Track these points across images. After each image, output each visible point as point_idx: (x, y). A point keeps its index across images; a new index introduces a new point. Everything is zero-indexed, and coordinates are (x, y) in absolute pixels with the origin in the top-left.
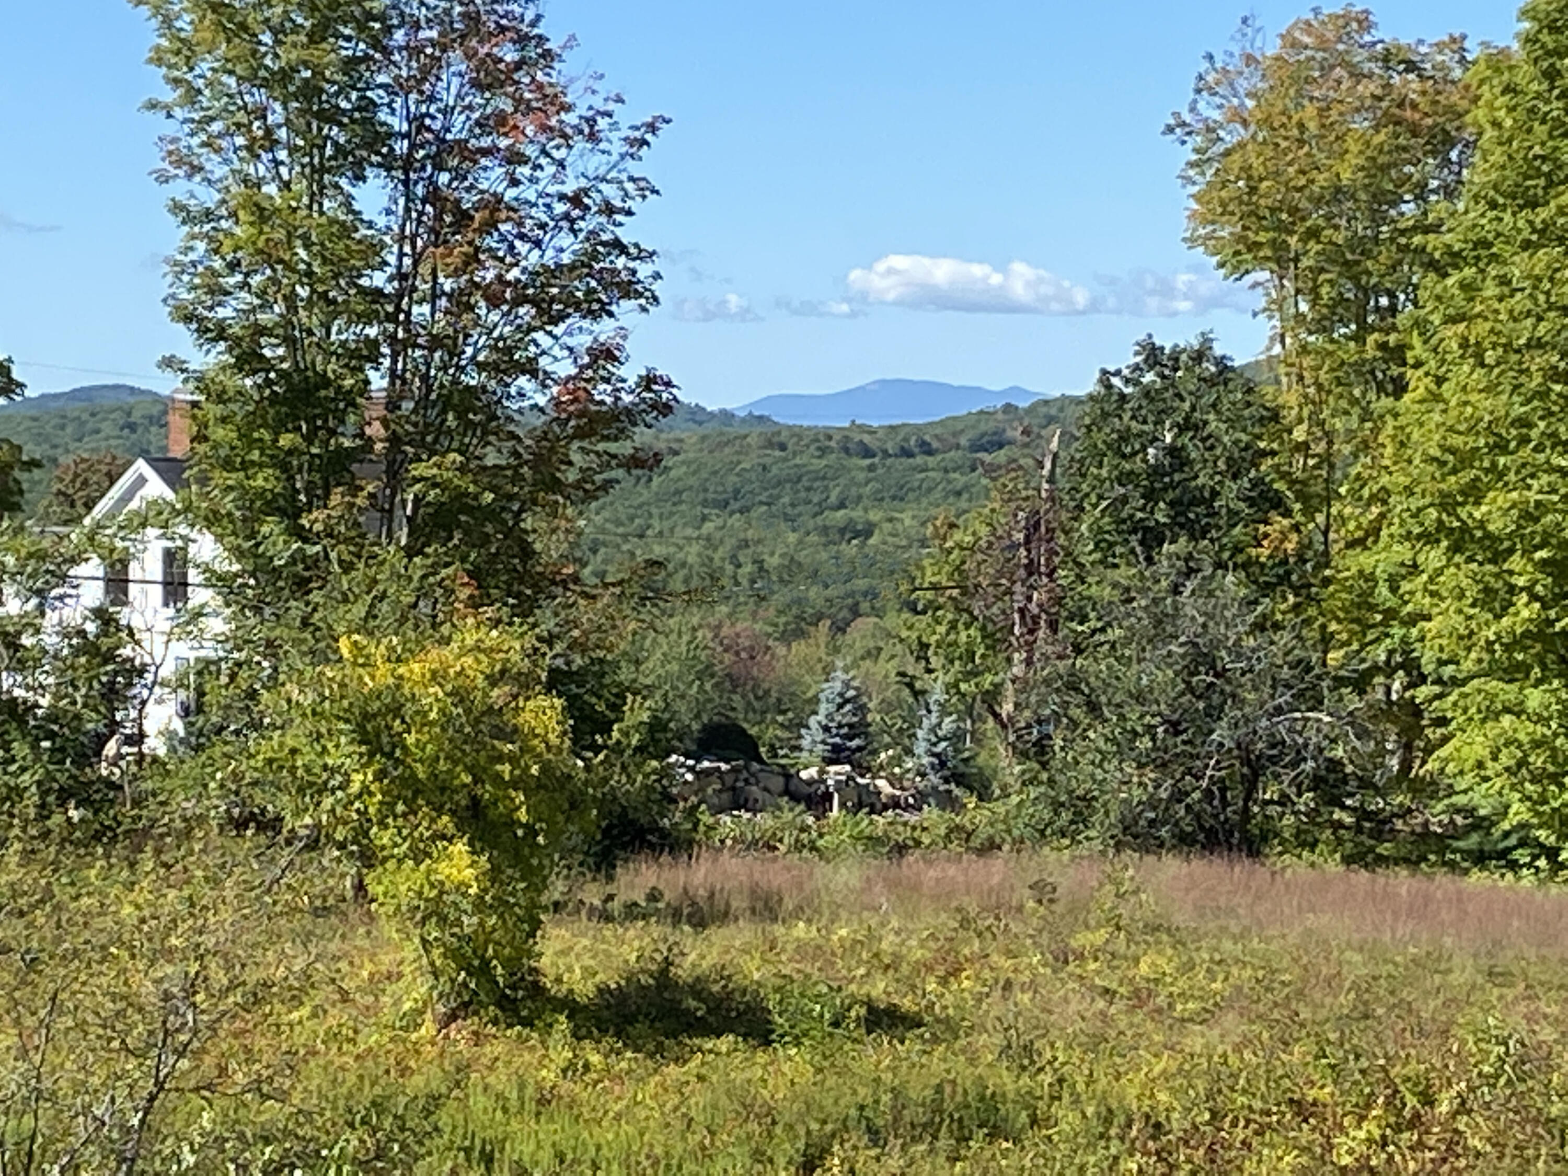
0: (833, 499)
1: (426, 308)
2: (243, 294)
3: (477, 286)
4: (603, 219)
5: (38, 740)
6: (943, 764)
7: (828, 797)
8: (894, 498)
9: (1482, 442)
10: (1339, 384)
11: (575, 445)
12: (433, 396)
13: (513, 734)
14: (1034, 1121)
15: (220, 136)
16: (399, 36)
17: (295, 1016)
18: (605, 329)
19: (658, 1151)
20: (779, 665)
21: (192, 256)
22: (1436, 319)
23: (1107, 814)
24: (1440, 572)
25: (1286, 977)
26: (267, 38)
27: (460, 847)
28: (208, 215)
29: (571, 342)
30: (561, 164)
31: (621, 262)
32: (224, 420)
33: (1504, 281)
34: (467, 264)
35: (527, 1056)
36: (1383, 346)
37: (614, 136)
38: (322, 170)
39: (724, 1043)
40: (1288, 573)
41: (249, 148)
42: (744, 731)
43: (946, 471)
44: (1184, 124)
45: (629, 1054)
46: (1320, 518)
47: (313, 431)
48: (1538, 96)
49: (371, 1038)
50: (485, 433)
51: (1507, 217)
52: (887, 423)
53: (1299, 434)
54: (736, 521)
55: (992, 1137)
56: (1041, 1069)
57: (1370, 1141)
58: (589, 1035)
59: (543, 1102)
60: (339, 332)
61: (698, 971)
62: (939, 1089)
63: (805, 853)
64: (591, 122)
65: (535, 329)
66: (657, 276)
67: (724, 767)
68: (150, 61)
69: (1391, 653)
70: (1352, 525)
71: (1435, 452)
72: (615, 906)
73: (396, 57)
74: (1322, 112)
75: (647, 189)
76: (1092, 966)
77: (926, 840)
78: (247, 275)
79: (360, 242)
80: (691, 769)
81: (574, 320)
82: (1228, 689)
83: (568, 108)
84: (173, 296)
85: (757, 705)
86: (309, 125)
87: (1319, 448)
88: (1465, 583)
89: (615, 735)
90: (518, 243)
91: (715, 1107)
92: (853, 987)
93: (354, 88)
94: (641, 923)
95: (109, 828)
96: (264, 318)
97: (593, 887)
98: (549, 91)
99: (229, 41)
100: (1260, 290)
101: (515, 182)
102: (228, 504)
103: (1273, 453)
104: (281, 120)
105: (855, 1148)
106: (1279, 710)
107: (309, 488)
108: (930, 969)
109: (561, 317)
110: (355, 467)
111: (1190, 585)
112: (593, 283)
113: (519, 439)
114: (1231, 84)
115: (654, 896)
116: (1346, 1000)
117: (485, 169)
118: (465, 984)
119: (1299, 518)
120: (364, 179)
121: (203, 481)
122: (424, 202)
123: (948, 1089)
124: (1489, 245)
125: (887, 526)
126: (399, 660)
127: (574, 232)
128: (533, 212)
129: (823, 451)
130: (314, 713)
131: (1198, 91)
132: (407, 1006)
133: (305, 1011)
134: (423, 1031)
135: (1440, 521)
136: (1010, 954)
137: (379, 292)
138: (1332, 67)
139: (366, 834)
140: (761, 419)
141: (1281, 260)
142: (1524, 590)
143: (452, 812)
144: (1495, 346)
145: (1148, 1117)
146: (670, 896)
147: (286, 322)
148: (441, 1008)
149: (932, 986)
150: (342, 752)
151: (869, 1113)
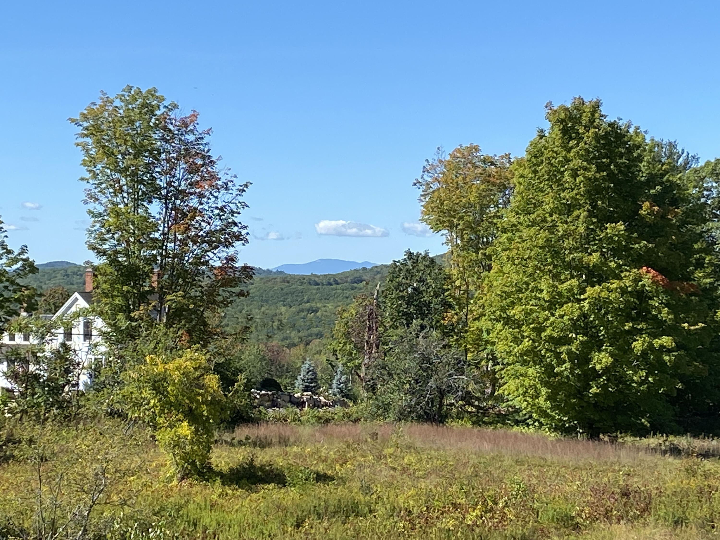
0: (306, 298)
1: (172, 245)
2: (112, 240)
3: (189, 237)
4: (230, 215)
5: (44, 387)
6: (342, 391)
7: (304, 403)
8: (325, 299)
9: (514, 289)
10: (470, 267)
11: (221, 289)
12: (174, 273)
13: (202, 387)
14: (371, 512)
15: (104, 189)
16: (163, 156)
18: (231, 251)
19: (250, 521)
20: (287, 356)
21: (95, 228)
22: (499, 249)
23: (394, 410)
24: (501, 331)
25: (452, 463)
26: (120, 156)
27: (185, 424)
28: (100, 215)
29: (219, 255)
30: (216, 197)
31: (236, 229)
32: (105, 282)
33: (521, 237)
34: (186, 230)
35: (207, 491)
36: (485, 254)
37: (234, 188)
38: (138, 199)
39: (271, 486)
40: (454, 329)
41: (114, 193)
42: (276, 381)
43: (343, 290)
44: (419, 182)
45: (240, 490)
46: (465, 310)
47: (135, 285)
48: (531, 178)
49: (156, 486)
50: (192, 285)
51: (522, 217)
52: (322, 274)
53: (458, 283)
54: (272, 307)
55: (357, 516)
56: (372, 494)
57: (477, 516)
58: (227, 484)
59: (212, 506)
60: (144, 252)
61: (262, 463)
62: (340, 500)
63: (297, 422)
64: (227, 184)
65: (208, 251)
66: (248, 234)
67: (269, 393)
68: (81, 164)
69: (488, 355)
70: (475, 313)
71: (499, 293)
72: (235, 441)
73: (162, 163)
74: (464, 179)
75: (245, 205)
76: (389, 460)
77: (336, 417)
78: (113, 234)
79: (150, 223)
80: (259, 394)
81: (221, 248)
82: (434, 368)
83: (219, 179)
84: (89, 241)
85: (280, 370)
86: (134, 185)
87: (463, 288)
88: (508, 335)
89: (236, 386)
90: (202, 223)
91: (268, 507)
92: (312, 468)
93: (148, 173)
94: (243, 447)
95: (68, 416)
96: (118, 248)
97: (227, 434)
98: (213, 174)
99: (107, 158)
100: (444, 236)
101: (201, 204)
102: (106, 308)
103: (449, 289)
104: (125, 183)
105: (313, 520)
106: (450, 375)
107: (134, 303)
108: (337, 462)
109: (216, 247)
110: (149, 297)
111: (422, 334)
112: (227, 236)
113: (203, 287)
114: (435, 169)
115: (247, 438)
116: (470, 471)
117: (191, 199)
118: (187, 467)
119: (458, 311)
120: (152, 202)
121: (99, 301)
122: (172, 210)
123: (342, 500)
124: (516, 226)
125: (323, 309)
126: (166, 363)
127: (221, 219)
128: (208, 213)
129: (302, 283)
130: (138, 380)
131: (424, 172)
132: (168, 475)
133: (135, 477)
134: (173, 483)
135: (500, 315)
136: (363, 456)
137: (157, 239)
138: (467, 164)
139: (155, 420)
140: (281, 272)
141: (451, 227)
142: (527, 337)
143: (183, 412)
144: (518, 258)
145: (406, 509)
146: (253, 438)
147: (126, 250)
148: (179, 475)
149: (338, 467)
150: (147, 393)
151: (317, 509)
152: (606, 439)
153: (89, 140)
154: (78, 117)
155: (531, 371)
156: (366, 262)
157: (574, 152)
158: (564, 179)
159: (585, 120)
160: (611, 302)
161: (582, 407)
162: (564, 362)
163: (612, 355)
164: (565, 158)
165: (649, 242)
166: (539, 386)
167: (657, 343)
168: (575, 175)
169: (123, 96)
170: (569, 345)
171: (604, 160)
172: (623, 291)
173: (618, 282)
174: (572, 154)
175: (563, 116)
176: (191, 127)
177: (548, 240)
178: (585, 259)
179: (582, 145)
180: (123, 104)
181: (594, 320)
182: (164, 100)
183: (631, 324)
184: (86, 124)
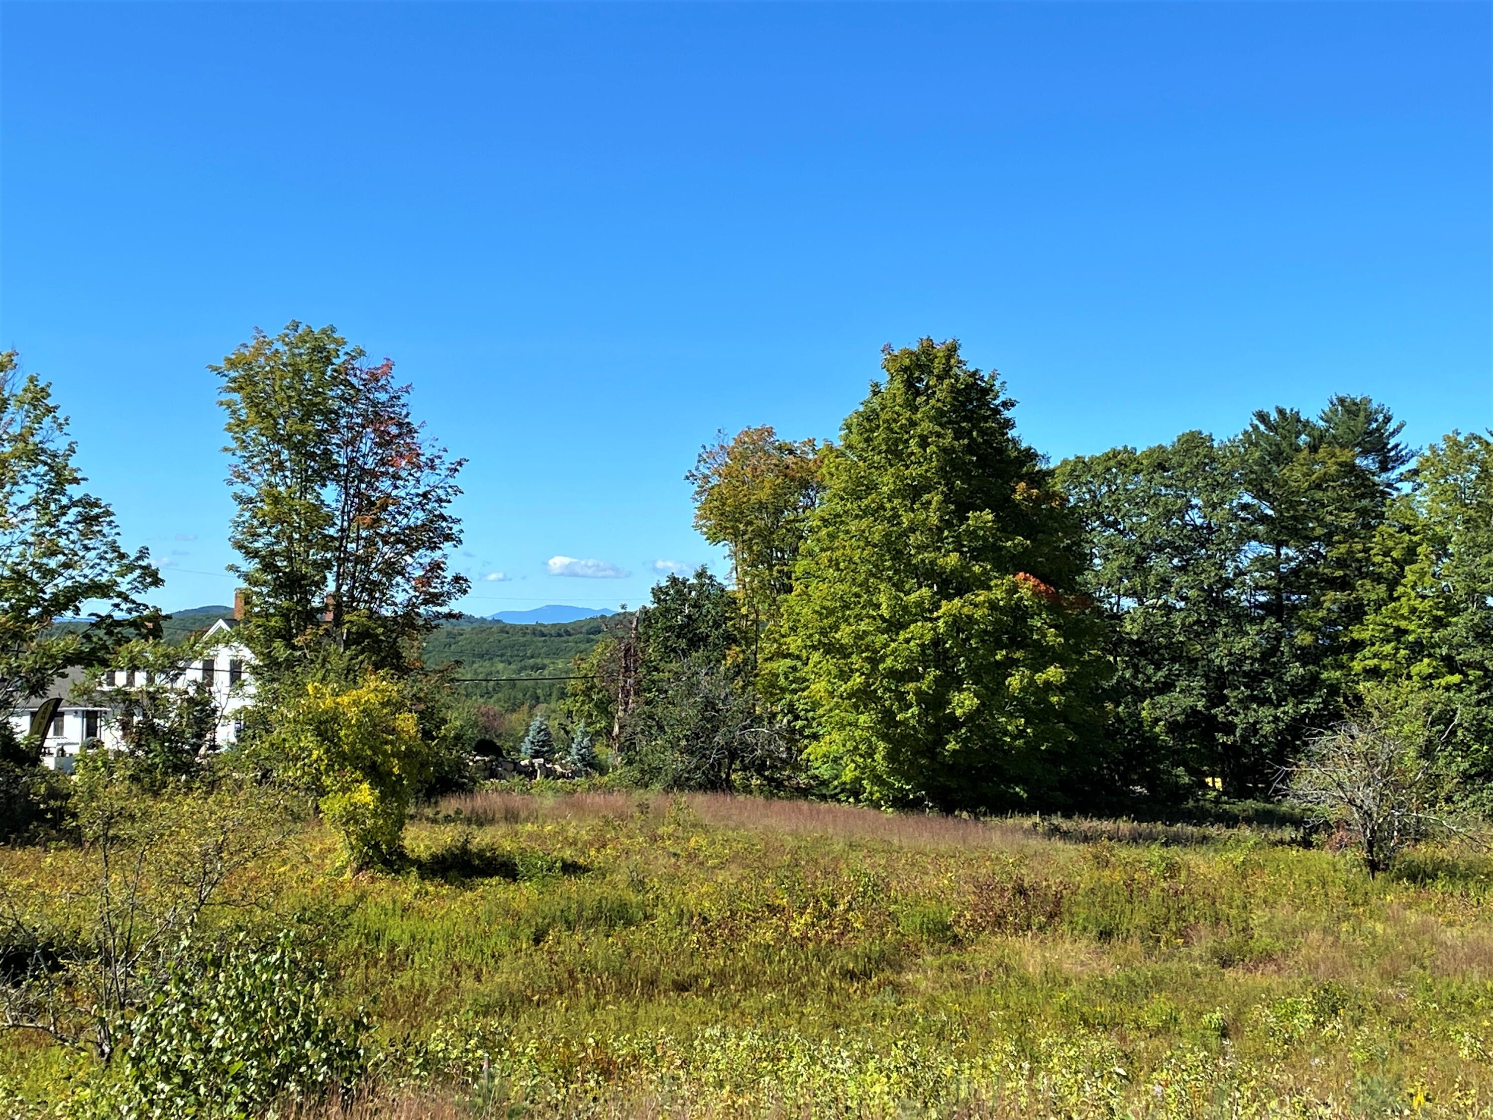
0: (529, 653)
1: (354, 545)
2: (267, 537)
3: (378, 534)
4: (436, 505)
5: (164, 742)
6: (584, 759)
7: (534, 772)
8: (554, 654)
9: (839, 604)
11: (423, 608)
12: (357, 585)
13: (393, 731)
14: (646, 917)
15: (257, 464)
16: (343, 421)
17: (282, 869)
18: (437, 555)
19: (463, 934)
20: (505, 723)
21: (243, 519)
23: (666, 775)
24: (819, 663)
25: (758, 847)
27: (365, 786)
28: (251, 500)
29: (421, 561)
30: (418, 480)
31: (444, 524)
33: (847, 532)
34: (373, 524)
35: (397, 888)
36: (781, 571)
37: (443, 467)
38: (306, 481)
39: (495, 880)
40: (740, 671)
41: (272, 470)
42: (495, 744)
43: (576, 643)
44: (693, 476)
45: (447, 886)
46: (753, 648)
47: (300, 599)
48: (863, 450)
49: (318, 880)
50: (381, 602)
51: (849, 504)
53: (744, 611)
54: (487, 664)
55: (626, 924)
56: (648, 892)
57: (806, 924)
58: (428, 878)
59: (404, 910)
60: (313, 555)
61: (480, 847)
62: (600, 901)
63: (526, 795)
64: (432, 461)
65: (405, 555)
66: (461, 531)
67: (487, 759)
68: (226, 429)
70: (767, 651)
71: (817, 608)
72: (440, 817)
73: (342, 431)
75: (458, 491)
76: (668, 843)
77: (580, 790)
78: (270, 528)
79: (323, 514)
80: (472, 760)
81: (423, 551)
82: (721, 718)
83: (421, 454)
84: (234, 537)
86: (300, 461)
87: (752, 617)
88: (831, 668)
89: (443, 732)
90: (397, 516)
91: (490, 912)
92: (555, 853)
93: (321, 444)
94: (453, 824)
96: (276, 548)
97: (428, 808)
98: (412, 447)
99: (263, 422)
100: (726, 548)
101: (396, 487)
102: (257, 633)
103: (732, 619)
104: (287, 457)
105: (560, 931)
106: (745, 728)
107: (298, 626)
108: (592, 845)
109: (417, 549)
110: (319, 617)
112: (432, 534)
114: (714, 458)
115: (458, 812)
117: (383, 481)
118: (367, 853)
119: (744, 647)
120: (326, 486)
122: (354, 496)
123: (604, 901)
124: (841, 516)
126: (337, 695)
127: (424, 510)
128: (404, 501)
129: (525, 634)
130: (295, 721)
131: (699, 461)
132: (337, 865)
133: (288, 867)
134: (345, 877)
136: (629, 837)
137: (331, 537)
138: (757, 452)
139: (319, 780)
140: (498, 621)
141: (736, 534)
142: (857, 670)
143: (362, 769)
144: (844, 561)
145: (700, 915)
146: (466, 813)
147: (288, 550)
148: (355, 865)
149: (593, 853)
150: (308, 740)
151: (566, 914)
152: (965, 815)
153: (237, 397)
154: (222, 364)
155: (862, 718)
156: (605, 610)
157: (924, 412)
158: (909, 450)
159: (938, 367)
160: (977, 622)
161: (933, 770)
162: (910, 706)
163: (977, 695)
164: (910, 420)
165: (1026, 539)
166: (874, 739)
167: (1040, 678)
168: (924, 443)
169: (287, 335)
170: (918, 681)
171: (964, 424)
172: (993, 605)
173: (986, 592)
174: (919, 416)
175: (907, 362)
176: (383, 382)
177: (888, 535)
178: (940, 561)
179: (932, 402)
180: (286, 348)
181: (951, 647)
182: (345, 343)
183: (1004, 653)
184: (233, 374)
